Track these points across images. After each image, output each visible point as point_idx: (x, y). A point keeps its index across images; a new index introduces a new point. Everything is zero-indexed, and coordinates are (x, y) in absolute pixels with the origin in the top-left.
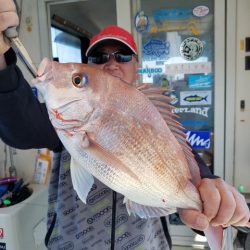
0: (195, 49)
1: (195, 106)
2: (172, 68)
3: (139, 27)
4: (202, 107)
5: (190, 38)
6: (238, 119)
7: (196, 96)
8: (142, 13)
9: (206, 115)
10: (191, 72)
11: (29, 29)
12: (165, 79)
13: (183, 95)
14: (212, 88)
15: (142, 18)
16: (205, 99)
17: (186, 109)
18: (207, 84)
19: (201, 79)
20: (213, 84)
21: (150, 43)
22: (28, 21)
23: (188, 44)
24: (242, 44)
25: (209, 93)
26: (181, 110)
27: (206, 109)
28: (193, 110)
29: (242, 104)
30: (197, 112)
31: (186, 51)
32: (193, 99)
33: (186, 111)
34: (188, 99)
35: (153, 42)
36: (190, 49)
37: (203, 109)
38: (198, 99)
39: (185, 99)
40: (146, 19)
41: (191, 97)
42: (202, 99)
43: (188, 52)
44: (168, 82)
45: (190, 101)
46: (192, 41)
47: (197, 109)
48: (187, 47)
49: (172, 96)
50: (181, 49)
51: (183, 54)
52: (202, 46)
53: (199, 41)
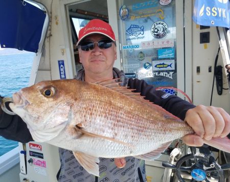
1: (163, 71)
2: (146, 45)
5: (158, 22)
6: (195, 81)
7: (163, 64)
8: (124, 6)
9: (171, 77)
10: (160, 47)
11: (57, 23)
13: (154, 63)
15: (124, 10)
16: (170, 66)
17: (157, 73)
19: (167, 51)
20: (175, 55)
21: (131, 27)
22: (56, 18)
23: (157, 26)
25: (173, 61)
27: (171, 73)
28: (162, 74)
29: (198, 69)
30: (165, 75)
31: (155, 32)
32: (162, 66)
33: (157, 75)
34: (157, 66)
35: (132, 26)
36: (158, 30)
37: (168, 73)
38: (164, 66)
39: (156, 66)
40: (127, 10)
41: (160, 64)
42: (168, 66)
43: (157, 32)
44: (144, 54)
45: (160, 68)
46: (159, 24)
47: (165, 73)
48: (156, 28)
49: (147, 64)
50: (152, 30)
51: (153, 34)
52: (167, 27)
53: (165, 24)
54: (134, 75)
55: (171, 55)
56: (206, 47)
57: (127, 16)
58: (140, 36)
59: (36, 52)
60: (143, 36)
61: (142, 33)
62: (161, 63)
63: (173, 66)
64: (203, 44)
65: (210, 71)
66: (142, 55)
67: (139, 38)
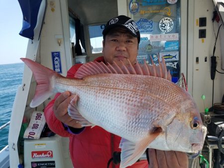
0: (169, 25)
1: (169, 62)
2: (154, 37)
3: (132, 10)
4: (173, 62)
5: (166, 18)
6: (195, 69)
7: (169, 55)
8: (134, 1)
9: (175, 67)
11: (53, 10)
12: (150, 45)
13: (161, 55)
14: (179, 50)
15: (134, 4)
16: (175, 57)
19: (173, 44)
20: (180, 47)
21: (140, 21)
22: (52, 4)
24: (197, 22)
25: (177, 53)
27: (176, 63)
28: (168, 64)
29: (197, 60)
30: (170, 66)
31: (163, 27)
32: (168, 57)
35: (142, 20)
36: (165, 25)
37: (173, 63)
38: (170, 57)
39: (162, 58)
40: (137, 4)
41: (166, 56)
42: (173, 57)
43: (164, 27)
44: (152, 47)
45: (166, 59)
46: (167, 20)
47: (170, 63)
48: (164, 23)
49: (154, 56)
50: (160, 25)
51: (161, 29)
52: (173, 23)
53: (171, 20)
55: (176, 47)
56: (203, 42)
57: (137, 10)
58: (149, 29)
60: (152, 29)
61: (151, 26)
63: (177, 57)
64: (201, 39)
65: (206, 61)
66: (150, 47)
67: (148, 31)
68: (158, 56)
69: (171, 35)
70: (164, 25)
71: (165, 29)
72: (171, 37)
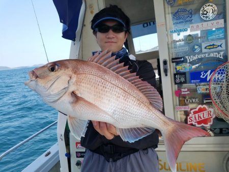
0: (211, 11)
1: (213, 52)
2: (195, 27)
3: (169, 1)
4: (219, 52)
5: (207, 5)
7: (213, 45)
9: (222, 57)
11: (92, 12)
13: (204, 45)
14: (226, 38)
17: (207, 55)
18: (222, 35)
20: (226, 35)
21: (178, 11)
22: (91, 7)
23: (205, 9)
25: (223, 41)
26: (203, 56)
27: (222, 53)
28: (212, 55)
30: (215, 56)
32: (212, 47)
33: (207, 56)
34: (207, 48)
35: (180, 10)
36: (207, 12)
39: (205, 48)
42: (219, 46)
43: (206, 14)
44: (193, 37)
45: (210, 49)
46: (209, 6)
47: (215, 54)
48: (205, 11)
49: (196, 47)
50: (201, 12)
51: (202, 17)
52: (216, 8)
53: (214, 6)
54: (183, 59)
55: (221, 35)
57: (175, 0)
58: (189, 19)
59: (74, 41)
60: (192, 18)
61: (190, 16)
62: (212, 44)
63: (223, 46)
66: (191, 38)
67: (187, 21)
68: (200, 46)
69: (215, 22)
70: (205, 13)
71: (207, 17)
72: (215, 24)
